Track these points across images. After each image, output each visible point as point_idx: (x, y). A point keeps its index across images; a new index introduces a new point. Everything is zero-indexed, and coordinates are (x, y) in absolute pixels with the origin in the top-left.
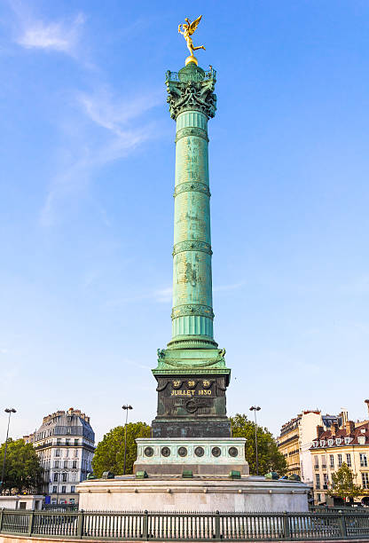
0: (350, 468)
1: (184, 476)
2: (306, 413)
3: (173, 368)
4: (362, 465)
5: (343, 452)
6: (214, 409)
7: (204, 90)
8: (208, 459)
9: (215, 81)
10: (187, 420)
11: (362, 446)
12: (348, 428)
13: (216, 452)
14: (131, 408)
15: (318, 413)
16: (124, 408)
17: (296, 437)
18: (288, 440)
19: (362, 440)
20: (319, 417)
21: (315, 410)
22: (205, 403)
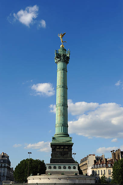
0: (105, 175)
1: (62, 174)
2: (90, 155)
3: (57, 142)
4: (109, 174)
5: (103, 169)
6: (69, 155)
7: (66, 57)
8: (67, 170)
9: (70, 54)
10: (61, 158)
11: (110, 167)
12: (105, 161)
13: (69, 168)
14: (31, 153)
15: (94, 155)
16: (29, 153)
17: (86, 164)
18: (83, 165)
19: (109, 165)
20: (95, 156)
21: (93, 154)
22: (66, 153)
